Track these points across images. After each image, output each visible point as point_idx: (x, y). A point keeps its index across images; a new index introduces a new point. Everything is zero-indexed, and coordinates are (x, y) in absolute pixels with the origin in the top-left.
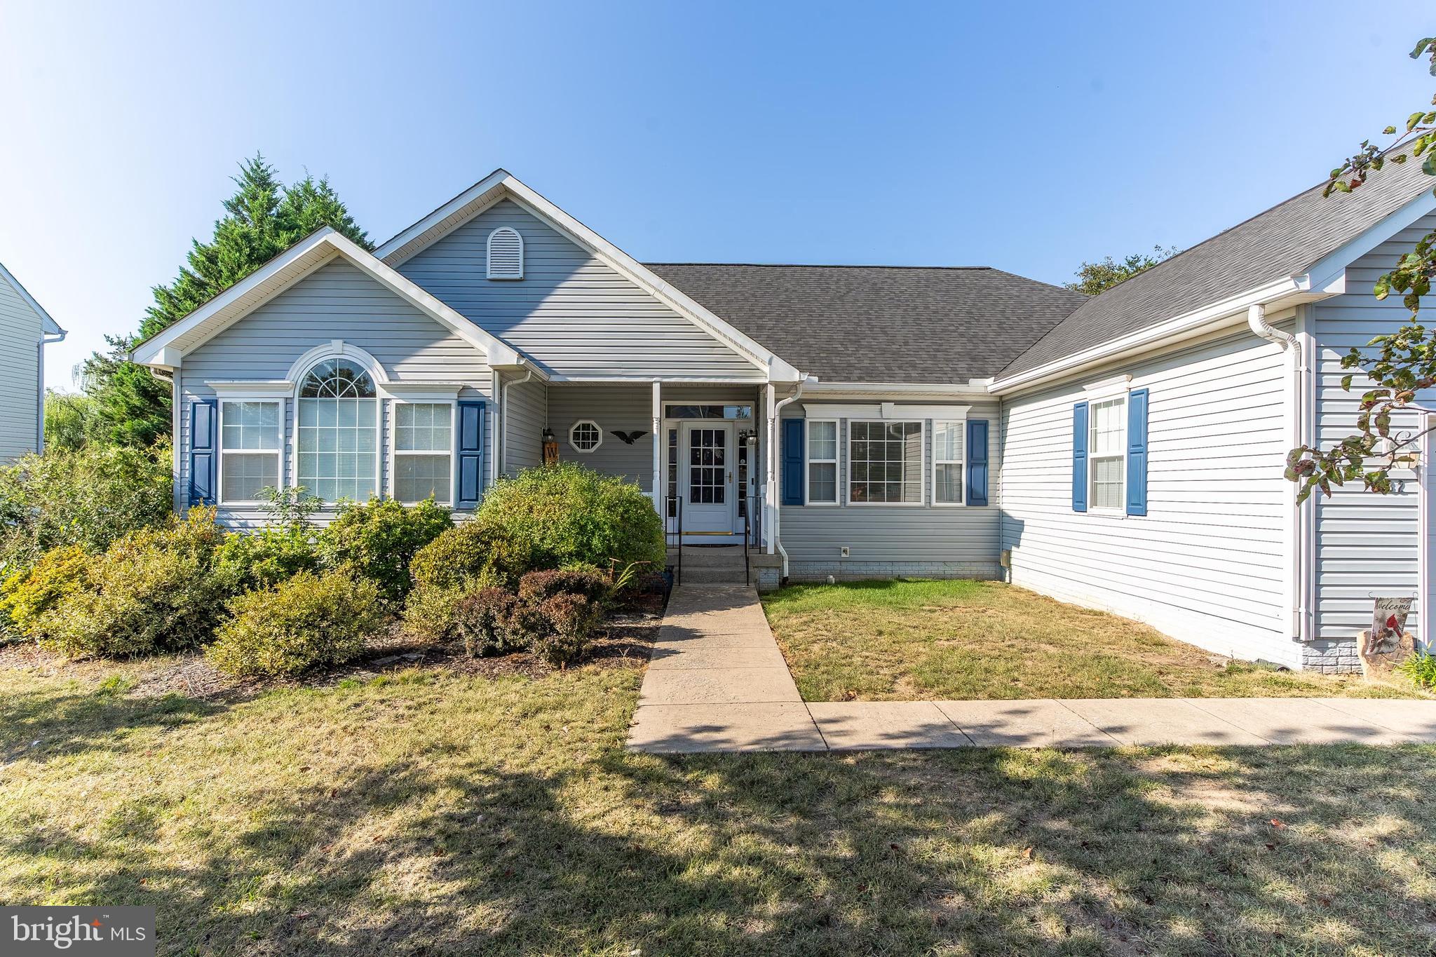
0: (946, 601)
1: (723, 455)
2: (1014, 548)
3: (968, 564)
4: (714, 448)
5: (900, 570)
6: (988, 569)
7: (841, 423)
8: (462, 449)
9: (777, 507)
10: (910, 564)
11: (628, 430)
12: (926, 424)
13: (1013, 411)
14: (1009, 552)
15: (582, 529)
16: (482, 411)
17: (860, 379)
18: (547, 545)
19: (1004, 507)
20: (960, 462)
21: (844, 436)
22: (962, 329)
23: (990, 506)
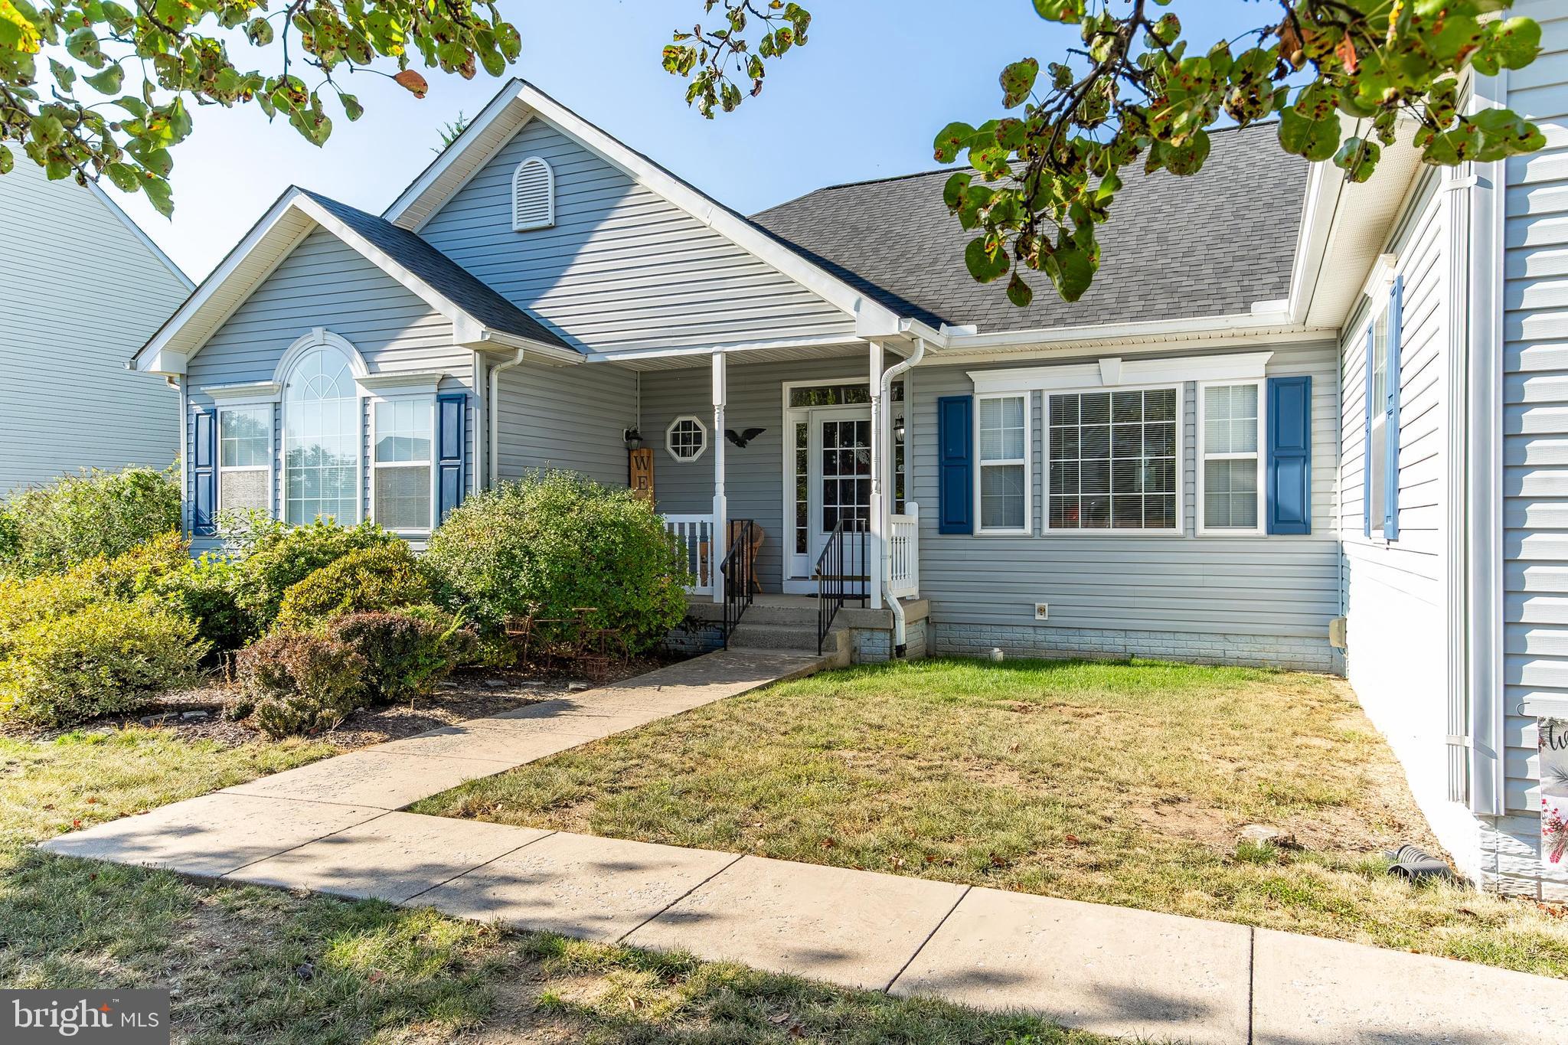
1: (868, 459)
3: (1272, 640)
4: (856, 448)
7: (1033, 398)
8: (442, 458)
11: (740, 428)
12: (1186, 391)
16: (463, 406)
19: (1341, 536)
20: (1252, 456)
21: (1037, 419)
23: (1317, 534)
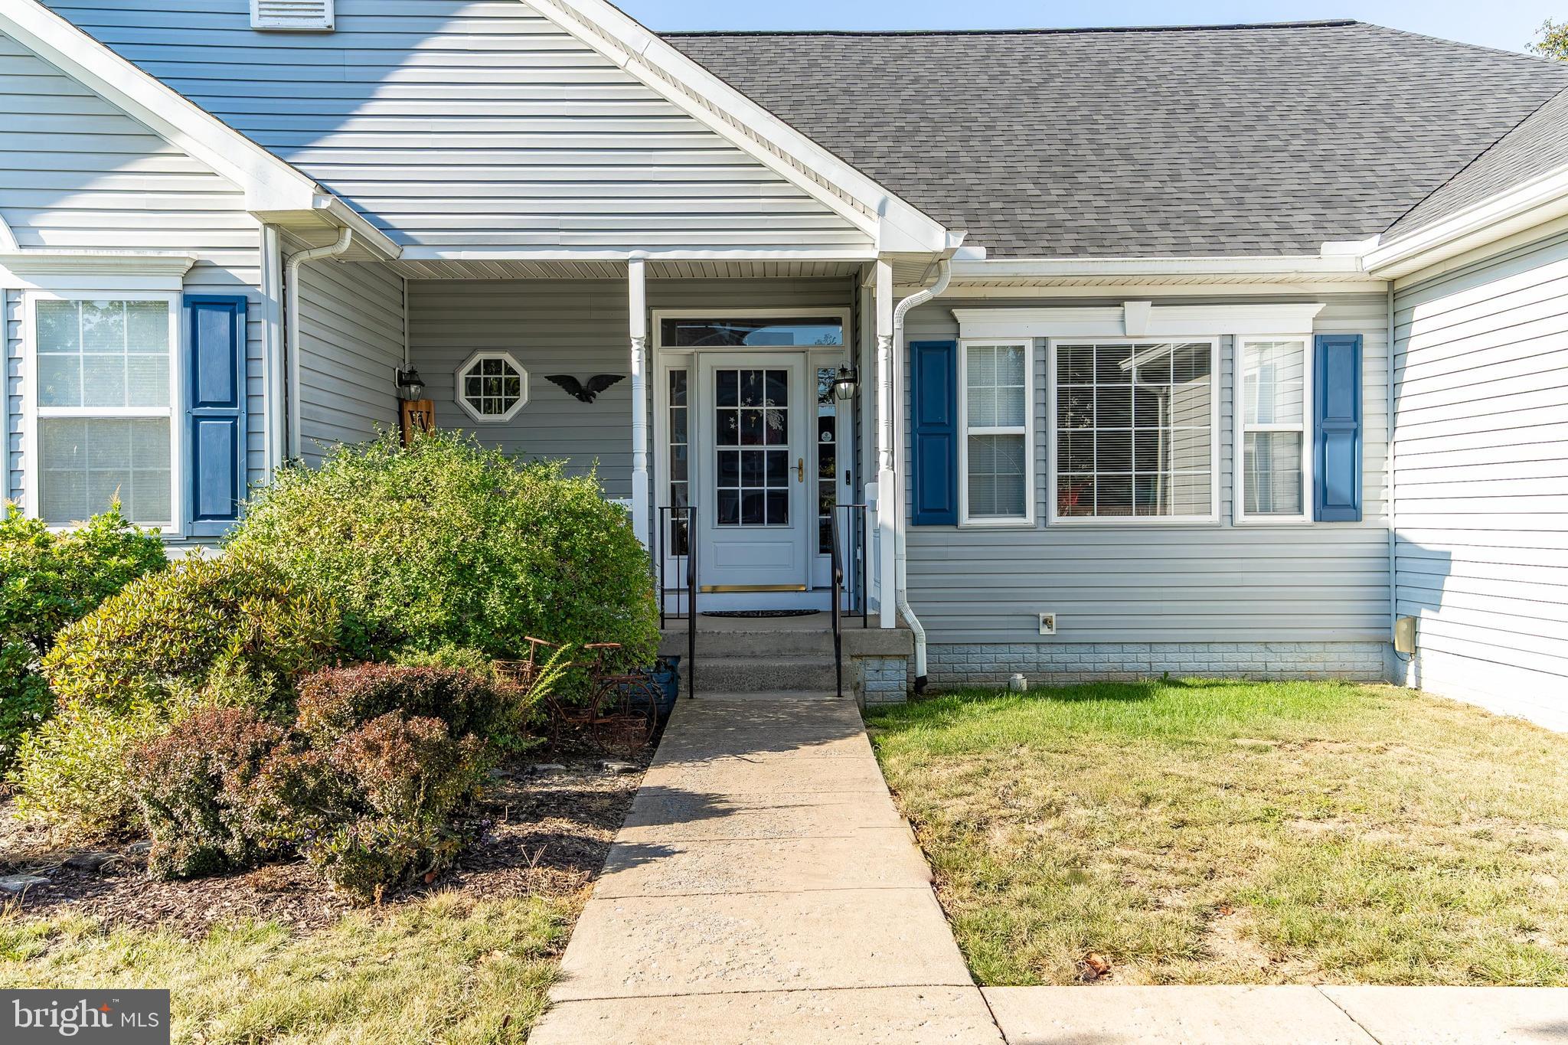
0: (1284, 726)
1: (784, 424)
2: (1425, 613)
3: (1319, 647)
4: (765, 408)
5: (1169, 660)
6: (1367, 659)
7: (1036, 348)
8: (196, 403)
9: (901, 530)
10: (1190, 648)
11: (583, 374)
12: (1222, 346)
13: (1420, 311)
14: (1414, 621)
15: (464, 573)
16: (241, 318)
17: (1077, 251)
18: (383, 609)
19: (1393, 523)
20: (1298, 427)
21: (1042, 376)
22: (1296, 145)
23: (1367, 520)
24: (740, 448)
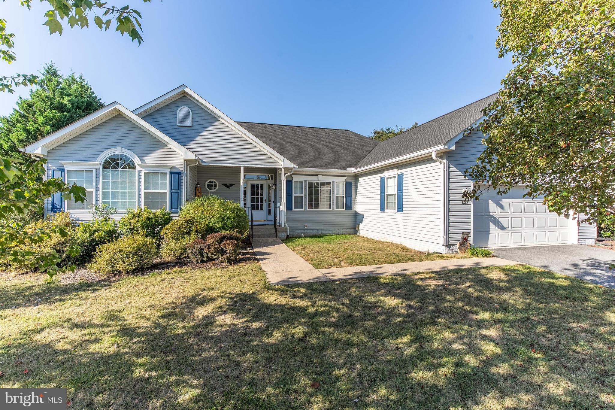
0: (343, 240)
1: (263, 193)
2: (360, 224)
3: (346, 229)
4: (260, 190)
5: (324, 232)
6: (352, 231)
7: (305, 182)
8: (172, 190)
9: (285, 211)
10: (327, 230)
11: (228, 183)
12: (333, 183)
13: (360, 179)
14: (359, 225)
15: (223, 219)
16: (180, 176)
17: (311, 167)
18: (211, 225)
19: (357, 210)
20: (343, 196)
21: (306, 186)
22: (342, 151)
23: (353, 210)
24: (255, 197)
